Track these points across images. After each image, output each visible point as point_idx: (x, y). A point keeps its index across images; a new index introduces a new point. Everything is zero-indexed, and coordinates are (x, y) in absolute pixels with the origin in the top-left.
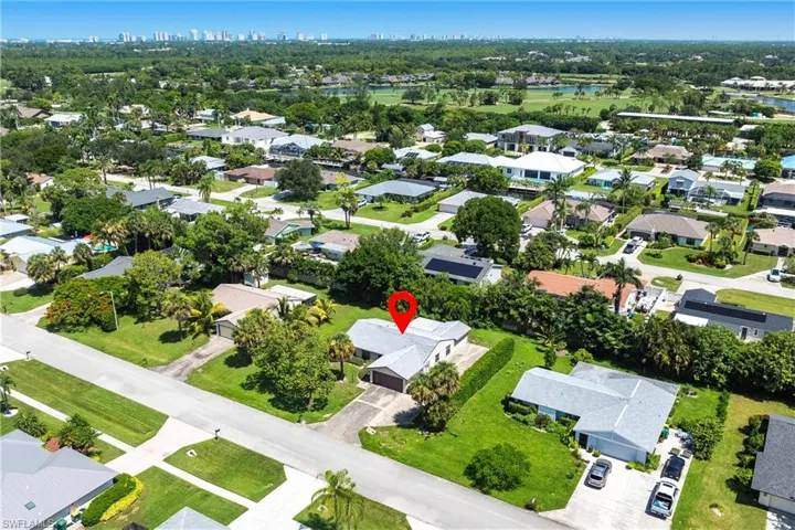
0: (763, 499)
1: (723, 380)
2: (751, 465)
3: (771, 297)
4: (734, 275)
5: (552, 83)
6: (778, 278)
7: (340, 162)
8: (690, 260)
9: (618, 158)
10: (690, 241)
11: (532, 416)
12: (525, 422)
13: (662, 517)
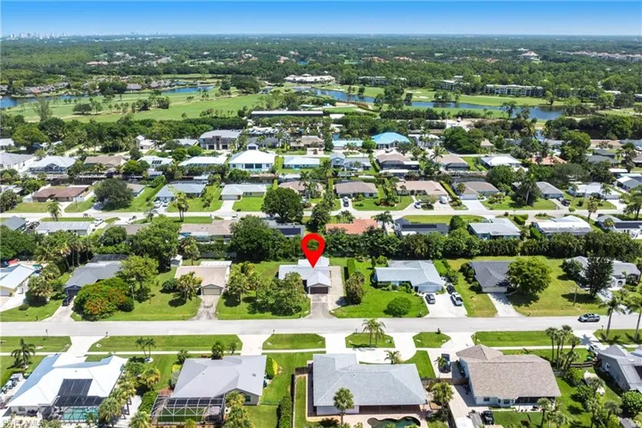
0: (484, 290)
1: (440, 254)
2: (475, 280)
3: (424, 216)
4: (402, 209)
5: (170, 86)
6: (419, 206)
7: (102, 174)
8: (378, 205)
9: (283, 147)
10: (371, 195)
11: (390, 287)
12: (388, 290)
13: (460, 305)
